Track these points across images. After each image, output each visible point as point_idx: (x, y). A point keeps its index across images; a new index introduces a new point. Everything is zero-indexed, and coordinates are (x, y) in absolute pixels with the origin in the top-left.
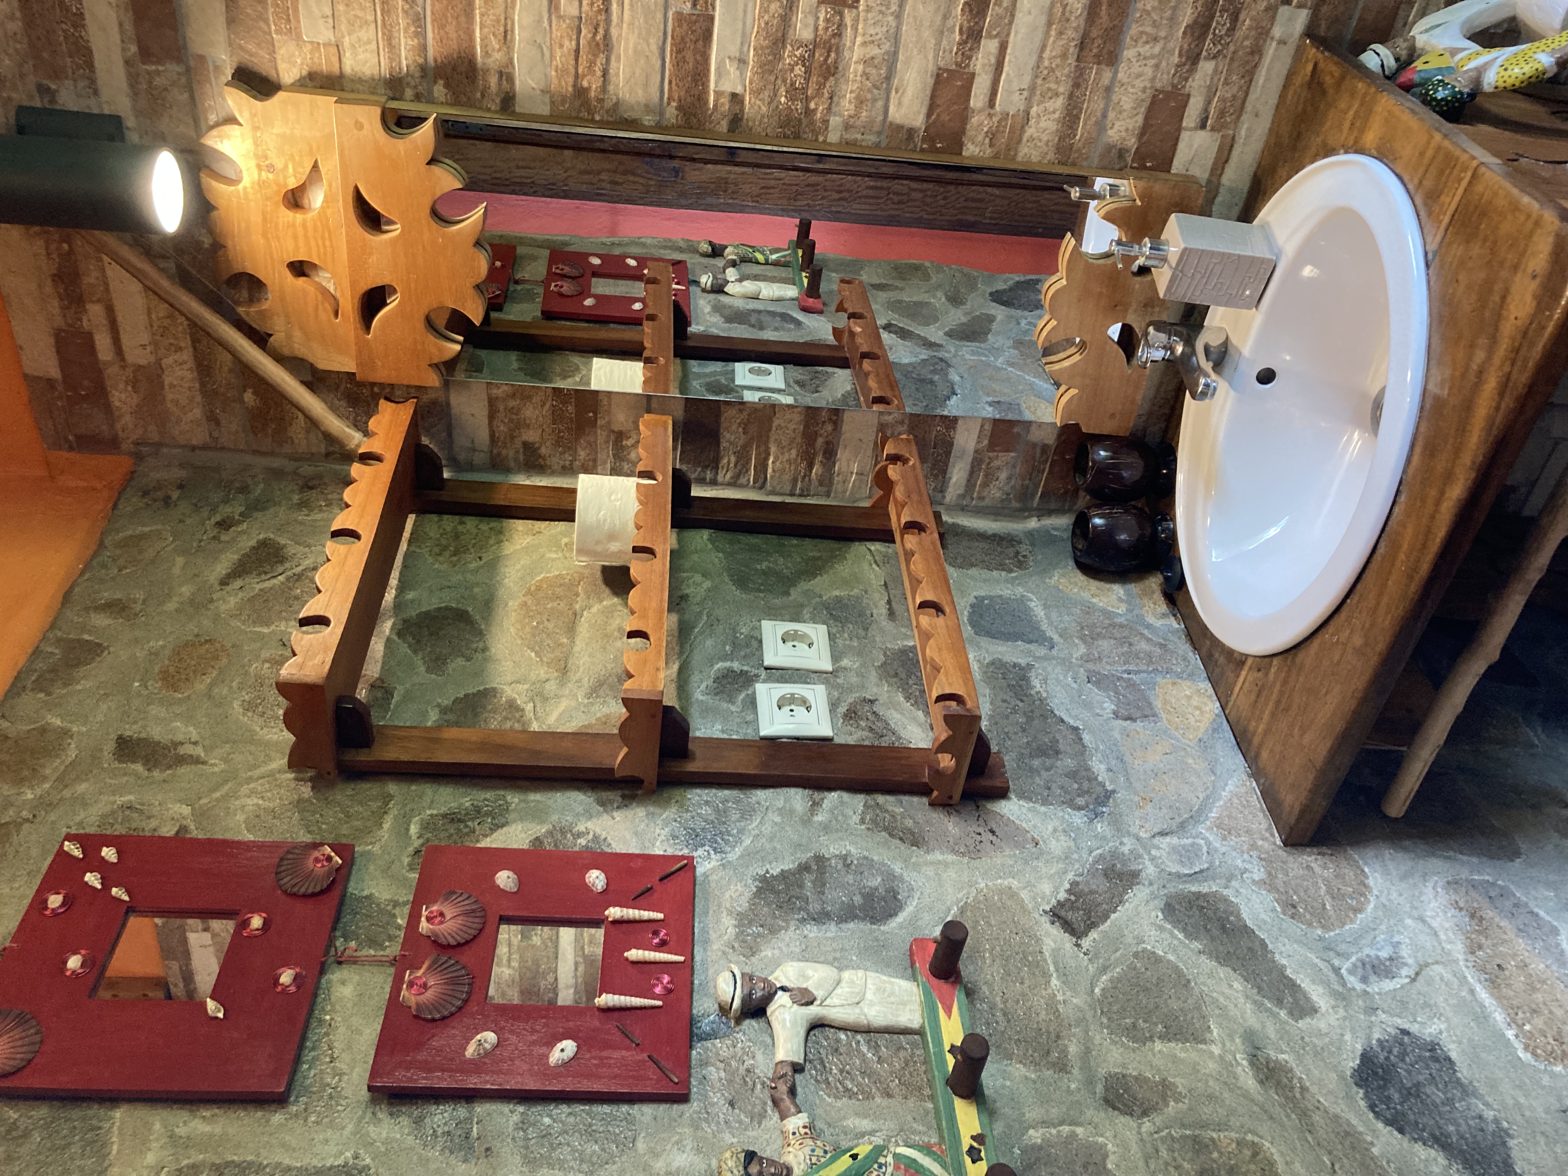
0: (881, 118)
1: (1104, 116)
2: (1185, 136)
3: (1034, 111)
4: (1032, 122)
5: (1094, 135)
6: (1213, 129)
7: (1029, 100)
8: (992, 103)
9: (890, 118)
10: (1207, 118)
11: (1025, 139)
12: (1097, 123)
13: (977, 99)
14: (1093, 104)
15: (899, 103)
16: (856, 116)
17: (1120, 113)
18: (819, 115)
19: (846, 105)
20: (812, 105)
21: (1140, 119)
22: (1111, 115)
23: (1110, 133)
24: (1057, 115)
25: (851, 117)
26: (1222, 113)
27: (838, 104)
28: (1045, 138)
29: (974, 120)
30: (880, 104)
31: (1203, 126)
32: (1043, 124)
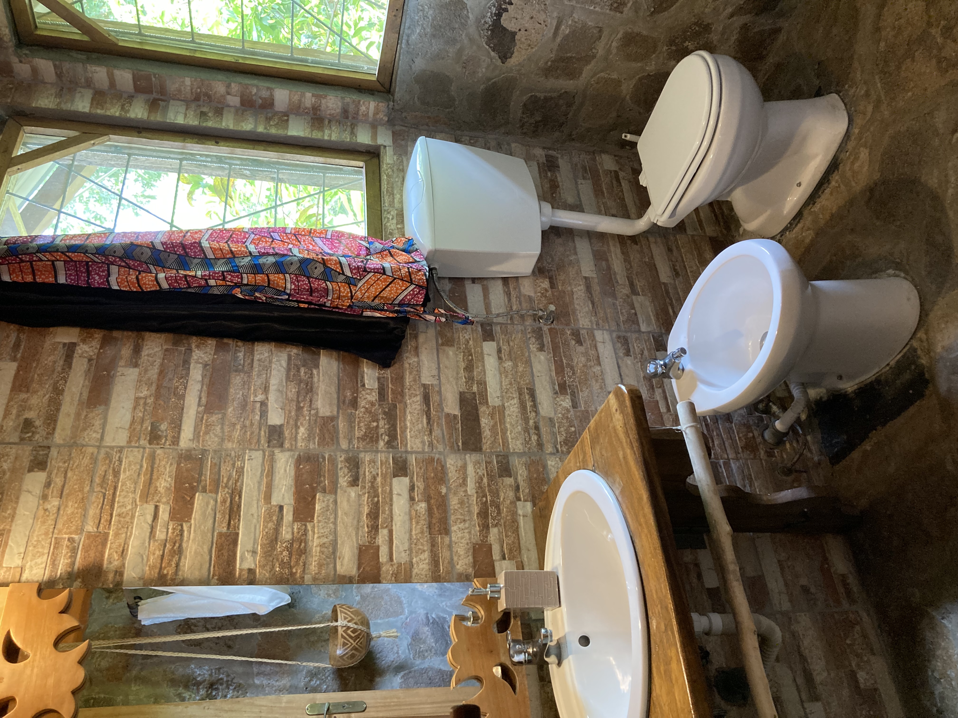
0: (333, 573)
1: (452, 559)
2: (497, 565)
3: (414, 560)
4: (415, 566)
5: (450, 569)
6: (509, 559)
7: (410, 555)
8: (391, 559)
9: (338, 573)
10: (504, 554)
11: (414, 576)
12: (449, 563)
13: (383, 557)
14: (444, 554)
15: (342, 565)
16: (319, 573)
17: (459, 556)
18: (298, 575)
19: (313, 568)
20: (294, 570)
21: (471, 558)
22: (455, 558)
23: (458, 567)
24: (427, 561)
25: (316, 574)
26: (511, 551)
27: (308, 569)
28: (423, 573)
29: (384, 569)
30: (331, 566)
31: (504, 559)
32: (421, 566)
